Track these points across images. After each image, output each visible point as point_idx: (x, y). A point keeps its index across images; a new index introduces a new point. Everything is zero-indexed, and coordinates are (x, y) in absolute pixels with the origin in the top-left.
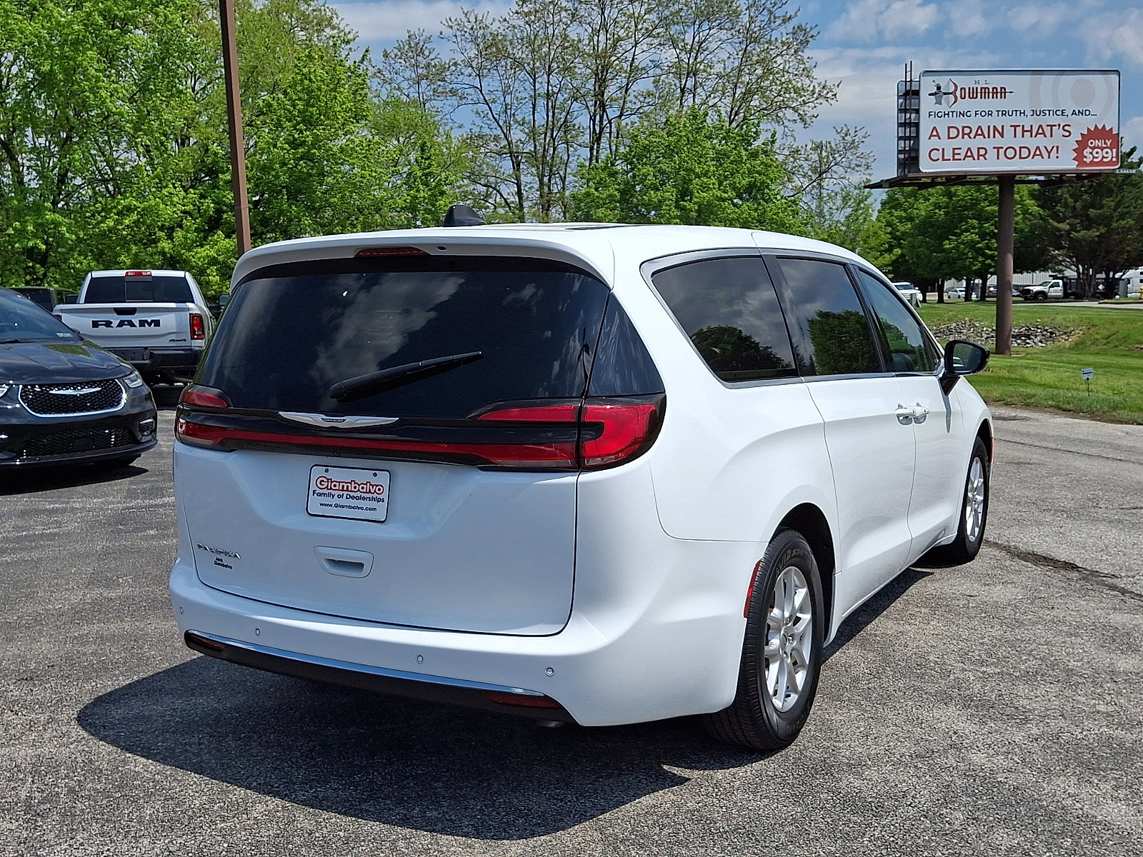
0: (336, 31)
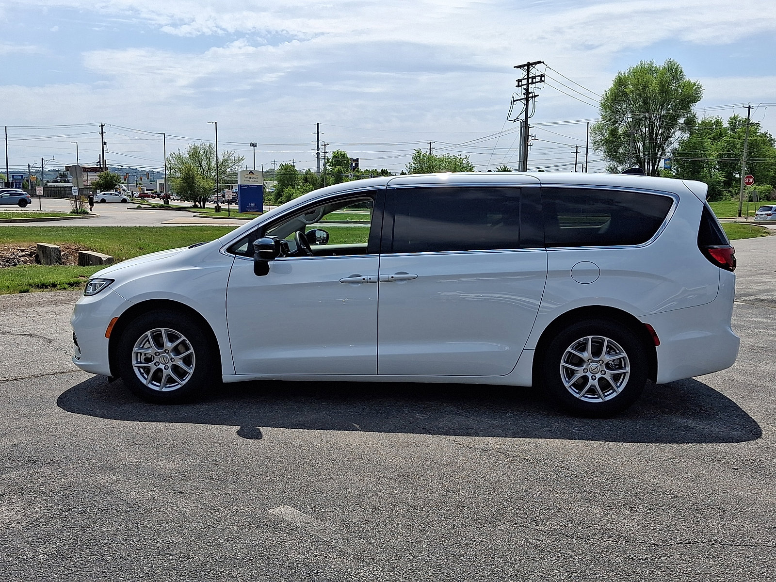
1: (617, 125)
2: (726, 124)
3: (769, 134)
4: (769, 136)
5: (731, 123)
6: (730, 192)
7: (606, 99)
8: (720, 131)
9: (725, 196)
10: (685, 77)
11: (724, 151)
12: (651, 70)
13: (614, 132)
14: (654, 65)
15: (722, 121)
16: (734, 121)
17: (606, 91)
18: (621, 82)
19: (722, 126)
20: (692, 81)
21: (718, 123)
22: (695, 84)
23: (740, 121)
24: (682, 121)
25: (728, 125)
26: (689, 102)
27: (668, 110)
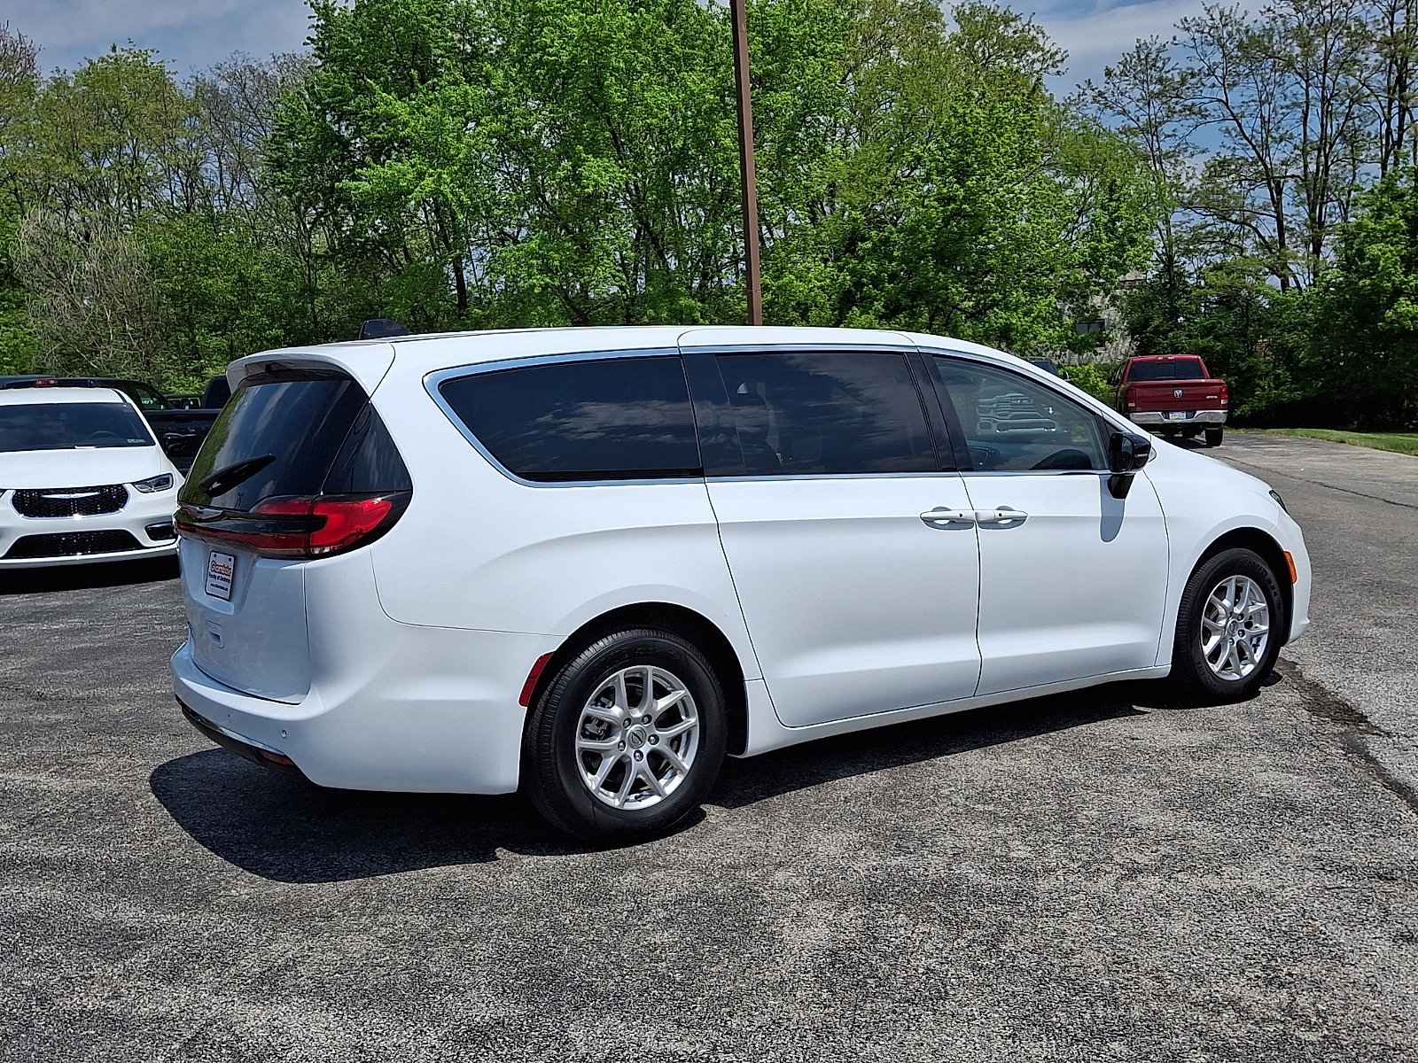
0: (1040, 53)
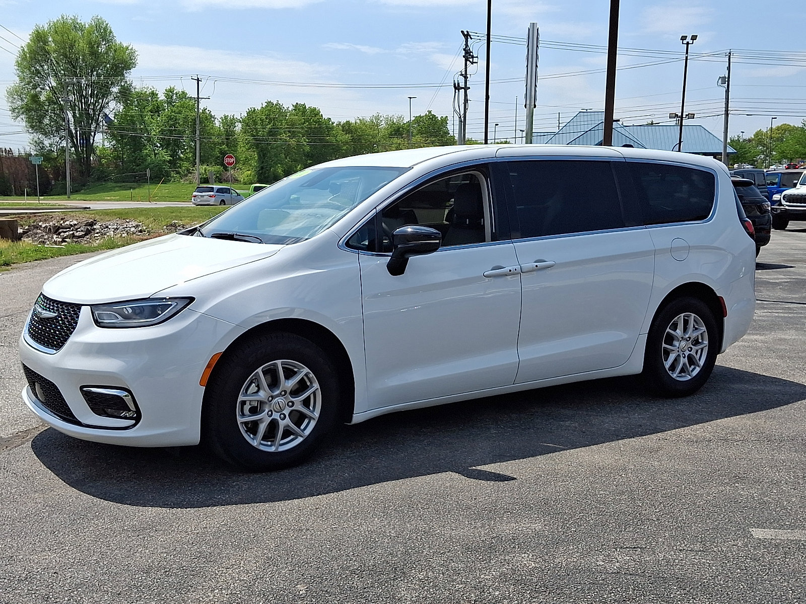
1: (39, 89)
2: (162, 97)
3: (208, 110)
4: (208, 112)
5: (167, 96)
6: (178, 173)
7: (24, 57)
8: (157, 104)
9: (173, 177)
10: (115, 38)
11: (166, 127)
12: (76, 27)
13: (35, 98)
14: (79, 21)
15: (157, 93)
16: (170, 92)
17: (22, 47)
18: (40, 37)
19: (158, 98)
20: (125, 45)
21: (153, 94)
22: (128, 48)
23: (177, 94)
24: (115, 90)
25: (164, 97)
26: (123, 68)
27: (98, 75)
